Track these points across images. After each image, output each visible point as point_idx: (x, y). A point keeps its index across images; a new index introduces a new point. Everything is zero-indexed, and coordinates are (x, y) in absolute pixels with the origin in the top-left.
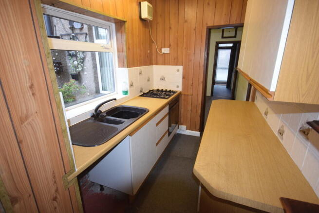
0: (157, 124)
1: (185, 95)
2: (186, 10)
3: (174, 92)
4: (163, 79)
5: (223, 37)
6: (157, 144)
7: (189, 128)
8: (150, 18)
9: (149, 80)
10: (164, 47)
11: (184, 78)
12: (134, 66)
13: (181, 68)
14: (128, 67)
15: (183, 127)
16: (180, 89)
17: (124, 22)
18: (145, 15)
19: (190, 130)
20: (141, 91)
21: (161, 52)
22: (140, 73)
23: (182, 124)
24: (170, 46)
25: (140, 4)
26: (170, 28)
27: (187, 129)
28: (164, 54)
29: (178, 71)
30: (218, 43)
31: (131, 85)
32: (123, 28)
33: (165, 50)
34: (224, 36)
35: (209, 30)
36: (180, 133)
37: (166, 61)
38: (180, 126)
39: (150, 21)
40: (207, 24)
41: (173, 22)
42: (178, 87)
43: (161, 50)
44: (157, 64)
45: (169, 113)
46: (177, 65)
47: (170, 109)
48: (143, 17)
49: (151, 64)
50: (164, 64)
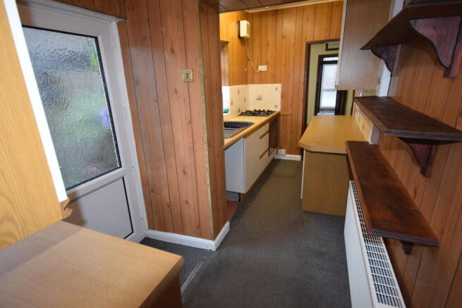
0: (261, 138)
1: (284, 115)
2: (284, 25)
3: (272, 112)
4: (260, 99)
5: (327, 49)
6: (261, 157)
7: (289, 152)
8: (248, 36)
9: (245, 100)
10: (261, 64)
11: (282, 96)
12: (233, 85)
13: (279, 86)
14: (229, 85)
15: (283, 151)
16: (278, 110)
17: (227, 42)
18: (244, 33)
19: (290, 154)
20: (239, 111)
21: (257, 70)
22: (239, 92)
23: (281, 148)
24: (267, 63)
25: (239, 22)
26: (268, 44)
27: (287, 153)
28: (261, 72)
29: (277, 89)
30: (321, 57)
31: (232, 104)
32: (226, 48)
33: (263, 68)
34: (329, 47)
35: (309, 46)
36: (279, 158)
37: (263, 79)
38: (279, 151)
39: (247, 38)
40: (306, 40)
41: (270, 38)
42: (276, 107)
43: (257, 67)
44: (253, 83)
45: (270, 131)
46: (275, 83)
47: (270, 127)
48: (242, 35)
49: (247, 83)
50: (261, 82)
